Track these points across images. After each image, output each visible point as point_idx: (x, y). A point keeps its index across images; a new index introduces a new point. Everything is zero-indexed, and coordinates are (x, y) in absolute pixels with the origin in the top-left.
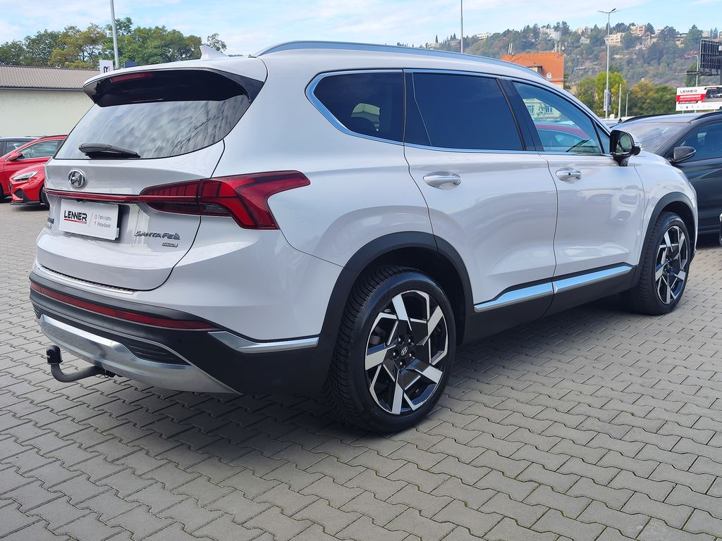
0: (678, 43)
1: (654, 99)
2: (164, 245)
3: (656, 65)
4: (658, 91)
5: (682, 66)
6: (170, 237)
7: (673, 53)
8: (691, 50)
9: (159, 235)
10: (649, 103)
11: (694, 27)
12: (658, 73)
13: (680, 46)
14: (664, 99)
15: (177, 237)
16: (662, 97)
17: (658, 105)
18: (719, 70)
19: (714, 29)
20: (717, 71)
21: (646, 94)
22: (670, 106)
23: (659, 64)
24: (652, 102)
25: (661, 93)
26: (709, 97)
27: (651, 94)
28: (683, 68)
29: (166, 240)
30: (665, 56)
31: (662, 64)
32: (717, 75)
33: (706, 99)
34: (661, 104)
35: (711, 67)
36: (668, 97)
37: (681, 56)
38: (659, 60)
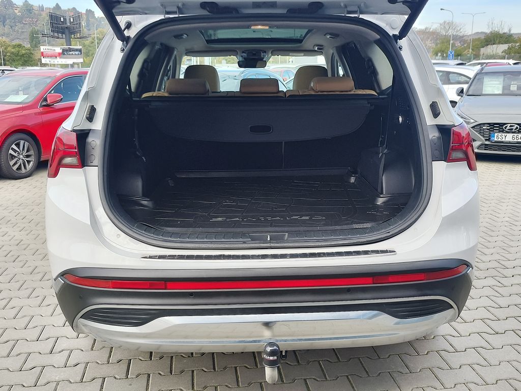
0: (16, 11)
1: (12, 53)
4: (14, 47)
5: (22, 29)
7: (14, 19)
8: (27, 18)
10: (9, 56)
12: (4, 33)
13: (18, 14)
14: (21, 54)
16: (19, 51)
18: (64, 35)
20: (62, 35)
21: (6, 49)
22: (26, 59)
23: (4, 26)
25: (17, 49)
26: (64, 54)
27: (9, 49)
28: (23, 30)
30: (8, 21)
31: (6, 26)
32: (63, 38)
33: (62, 56)
34: (19, 58)
35: (58, 32)
36: (24, 52)
37: (20, 22)
38: (3, 23)
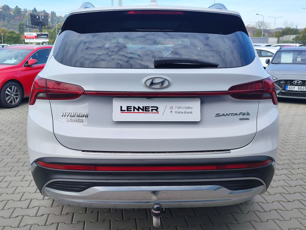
0: (11, 12)
1: (8, 36)
2: (241, 119)
3: (3, 21)
4: (10, 33)
5: (14, 23)
6: (244, 114)
7: (10, 17)
8: (17, 16)
9: (236, 114)
10: (7, 38)
11: (17, 6)
12: (4, 25)
13: (12, 14)
15: (248, 114)
16: (12, 36)
17: (11, 39)
18: (38, 27)
19: (25, 9)
21: (5, 34)
22: (16, 40)
24: (8, 38)
25: (11, 34)
26: (38, 37)
27: (7, 34)
28: (15, 23)
29: (241, 116)
30: (6, 18)
31: (5, 21)
32: (38, 28)
34: (12, 39)
35: (35, 25)
36: (15, 36)
37: (14, 19)
38: (4, 19)
